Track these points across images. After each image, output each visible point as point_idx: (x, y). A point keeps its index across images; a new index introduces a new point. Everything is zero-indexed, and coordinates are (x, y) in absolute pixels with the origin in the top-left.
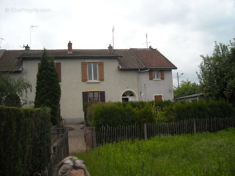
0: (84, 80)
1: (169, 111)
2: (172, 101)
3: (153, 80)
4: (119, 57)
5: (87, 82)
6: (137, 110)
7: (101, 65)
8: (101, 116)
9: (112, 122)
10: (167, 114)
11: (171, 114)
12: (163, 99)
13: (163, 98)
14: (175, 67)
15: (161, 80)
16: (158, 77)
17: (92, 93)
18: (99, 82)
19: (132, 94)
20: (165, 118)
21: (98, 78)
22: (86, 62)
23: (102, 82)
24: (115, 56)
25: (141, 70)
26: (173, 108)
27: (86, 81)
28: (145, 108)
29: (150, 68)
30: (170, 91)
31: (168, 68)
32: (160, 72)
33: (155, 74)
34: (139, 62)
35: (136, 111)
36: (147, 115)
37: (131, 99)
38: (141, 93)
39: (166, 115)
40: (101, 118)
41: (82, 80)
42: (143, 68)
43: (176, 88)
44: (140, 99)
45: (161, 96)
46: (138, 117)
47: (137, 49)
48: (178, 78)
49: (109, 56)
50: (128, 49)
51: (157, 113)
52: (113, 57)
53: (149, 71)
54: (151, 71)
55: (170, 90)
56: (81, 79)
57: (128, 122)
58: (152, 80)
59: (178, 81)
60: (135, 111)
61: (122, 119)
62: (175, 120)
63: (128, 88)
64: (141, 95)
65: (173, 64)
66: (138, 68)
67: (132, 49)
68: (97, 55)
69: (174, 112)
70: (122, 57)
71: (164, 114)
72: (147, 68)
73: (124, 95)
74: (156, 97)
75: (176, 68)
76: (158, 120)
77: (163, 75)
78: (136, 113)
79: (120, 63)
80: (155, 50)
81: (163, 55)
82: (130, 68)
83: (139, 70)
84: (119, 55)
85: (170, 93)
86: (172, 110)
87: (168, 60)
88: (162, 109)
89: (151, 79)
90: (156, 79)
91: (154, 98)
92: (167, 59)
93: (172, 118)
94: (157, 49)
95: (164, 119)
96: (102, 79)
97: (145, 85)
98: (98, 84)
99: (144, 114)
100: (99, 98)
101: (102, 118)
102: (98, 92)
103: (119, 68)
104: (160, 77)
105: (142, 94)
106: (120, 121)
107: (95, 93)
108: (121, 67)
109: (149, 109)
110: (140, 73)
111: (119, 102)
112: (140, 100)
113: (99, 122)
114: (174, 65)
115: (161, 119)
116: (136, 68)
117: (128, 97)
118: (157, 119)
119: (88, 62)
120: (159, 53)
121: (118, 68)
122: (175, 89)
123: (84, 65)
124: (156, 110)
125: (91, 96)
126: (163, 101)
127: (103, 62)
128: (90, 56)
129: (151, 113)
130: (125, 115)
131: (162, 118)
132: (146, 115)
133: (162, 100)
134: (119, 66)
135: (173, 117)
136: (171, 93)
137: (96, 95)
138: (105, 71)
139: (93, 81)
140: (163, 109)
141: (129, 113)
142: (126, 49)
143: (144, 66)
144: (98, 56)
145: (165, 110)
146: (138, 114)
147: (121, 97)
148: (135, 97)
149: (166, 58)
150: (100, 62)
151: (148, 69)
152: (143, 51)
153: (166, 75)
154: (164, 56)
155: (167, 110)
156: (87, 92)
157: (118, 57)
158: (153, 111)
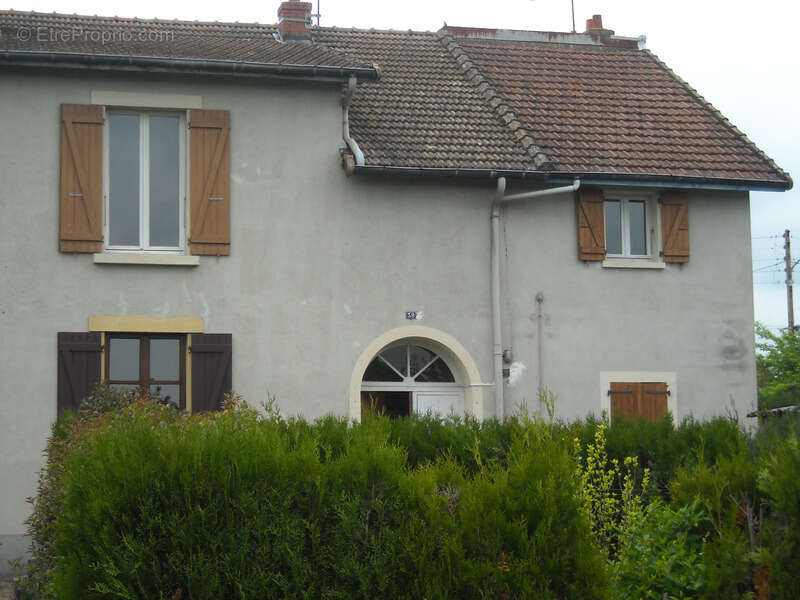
0: (76, 241)
1: (727, 504)
2: (750, 426)
3: (606, 263)
4: (353, 81)
5: (98, 258)
6: (443, 482)
7: (213, 131)
8: (119, 528)
9: (215, 581)
10: (704, 527)
11: (743, 527)
12: (677, 411)
13: (672, 404)
14: (776, 171)
15: (662, 265)
16: (639, 248)
17: (136, 343)
18: (194, 260)
19: (439, 368)
20: (687, 563)
21: (183, 234)
22: (98, 107)
23: (211, 261)
24: (322, 73)
25: (517, 181)
26: (764, 474)
27: (92, 247)
28: (520, 467)
29: (585, 170)
30: (729, 352)
31: (722, 176)
32: (658, 207)
33: (623, 218)
34: (504, 124)
35: (436, 489)
36: (531, 530)
37: (429, 401)
38: (507, 361)
39: (697, 533)
40: (119, 541)
41: (62, 240)
42: (531, 169)
43: (771, 342)
44: (501, 406)
45: (658, 392)
46: (452, 545)
47: (494, 31)
48: (789, 270)
49: (273, 64)
50: (428, 34)
51: (618, 518)
52: (309, 73)
53: (576, 193)
54: (592, 194)
55: (729, 343)
56: (50, 232)
57: (357, 584)
58: (598, 266)
59: (790, 290)
60: (428, 492)
61: (307, 552)
62: (775, 582)
63: (411, 316)
64: (506, 373)
65: (757, 154)
66: (490, 167)
67: (456, 36)
68: (186, 54)
69: (768, 511)
70: (372, 76)
71: (682, 528)
72: (562, 169)
73: (376, 371)
74: (618, 392)
75: (782, 183)
76: (625, 578)
77: (685, 228)
78: (433, 507)
79: (360, 128)
80: (630, 45)
81: (685, 86)
82: (429, 166)
83: (502, 181)
84: (354, 62)
85: (725, 367)
86: (751, 491)
87: (722, 121)
88: (663, 483)
89: (589, 253)
90: (626, 256)
91: (606, 404)
92: (714, 113)
93: (752, 564)
94: (643, 40)
95: (677, 568)
96: (212, 243)
97: (539, 300)
98: (183, 280)
99: (510, 516)
100: (182, 382)
101: (127, 540)
102: (181, 337)
103: (350, 164)
104: (660, 249)
105: (517, 370)
106: (285, 568)
107: (154, 342)
108: (360, 155)
109: (551, 482)
110: (505, 206)
111: (330, 421)
112: (500, 416)
113: (100, 576)
114: (768, 162)
115: (651, 571)
116: (479, 166)
117: (408, 384)
118: (615, 569)
119: (110, 108)
120: (660, 66)
121: (344, 165)
122: (764, 347)
123: (78, 130)
124: (617, 486)
125: (123, 363)
126: (676, 423)
127: (226, 114)
128: (125, 62)
129: (568, 512)
130: (332, 520)
131: (663, 565)
132: (520, 525)
133: (668, 418)
134: (349, 150)
135: (758, 555)
136: (741, 368)
137: (165, 362)
138: (237, 179)
139: (145, 251)
140: (675, 485)
141: (377, 503)
142: (411, 33)
143: (542, 159)
144: (191, 60)
145: (690, 490)
146: (450, 522)
147: (356, 385)
148: (465, 387)
149: (706, 107)
150: (203, 112)
151: (569, 178)
152: (544, 50)
153: (705, 228)
154: (691, 94)
155: (708, 491)
156: (95, 335)
157: (347, 74)
158: (585, 494)
